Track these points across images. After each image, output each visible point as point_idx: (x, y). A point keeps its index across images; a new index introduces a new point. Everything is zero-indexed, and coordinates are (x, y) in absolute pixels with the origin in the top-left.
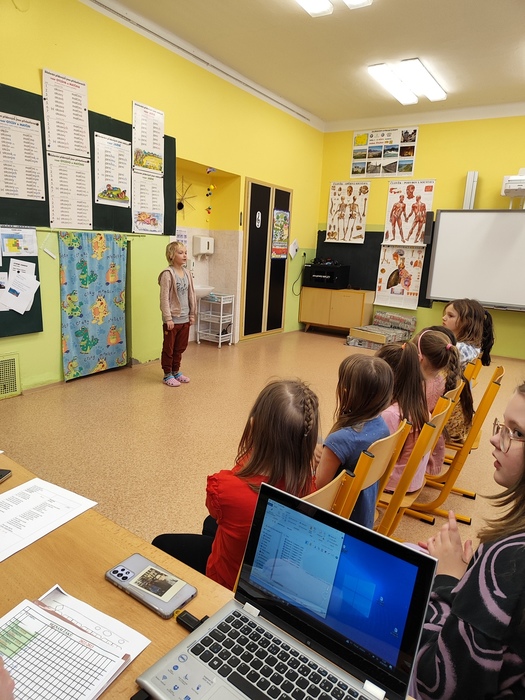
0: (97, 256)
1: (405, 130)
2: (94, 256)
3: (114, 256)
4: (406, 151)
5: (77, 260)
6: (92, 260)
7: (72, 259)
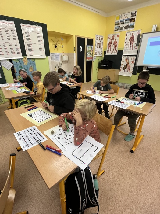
0: (26, 64)
1: (132, 12)
3: (31, 64)
4: (132, 20)
5: (19, 66)
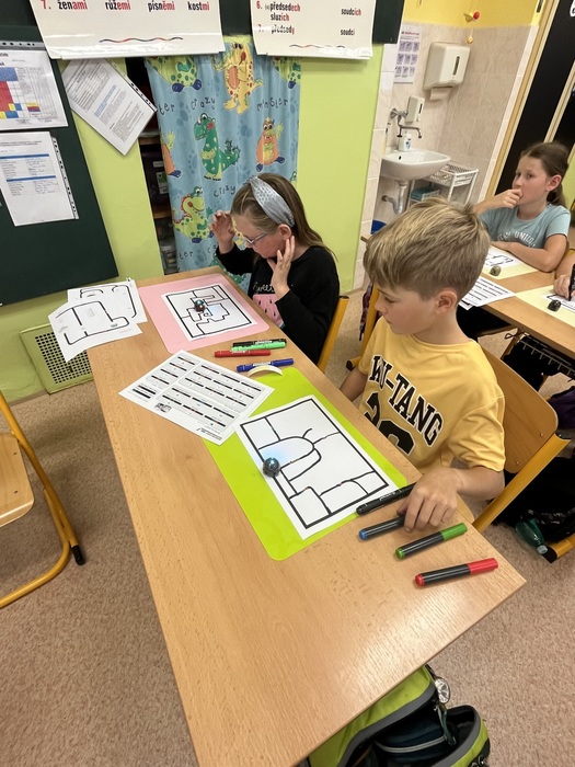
0: (237, 106)
2: (231, 105)
3: (270, 103)
5: (194, 118)
6: (227, 114)
7: (184, 116)
